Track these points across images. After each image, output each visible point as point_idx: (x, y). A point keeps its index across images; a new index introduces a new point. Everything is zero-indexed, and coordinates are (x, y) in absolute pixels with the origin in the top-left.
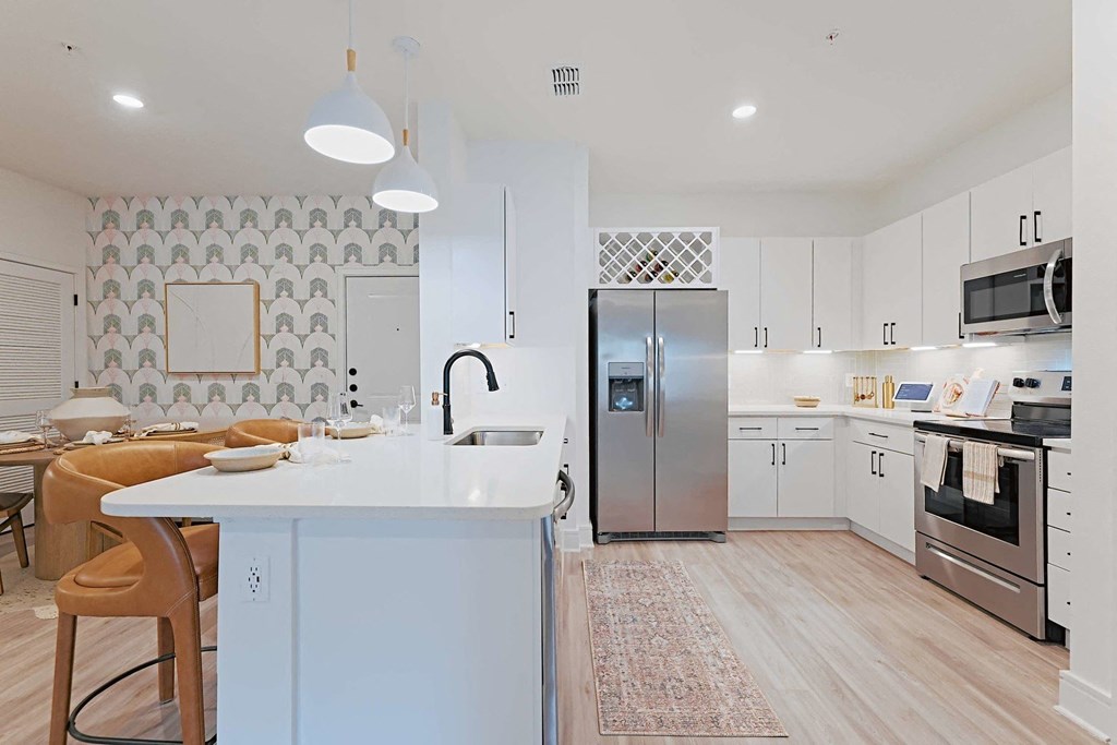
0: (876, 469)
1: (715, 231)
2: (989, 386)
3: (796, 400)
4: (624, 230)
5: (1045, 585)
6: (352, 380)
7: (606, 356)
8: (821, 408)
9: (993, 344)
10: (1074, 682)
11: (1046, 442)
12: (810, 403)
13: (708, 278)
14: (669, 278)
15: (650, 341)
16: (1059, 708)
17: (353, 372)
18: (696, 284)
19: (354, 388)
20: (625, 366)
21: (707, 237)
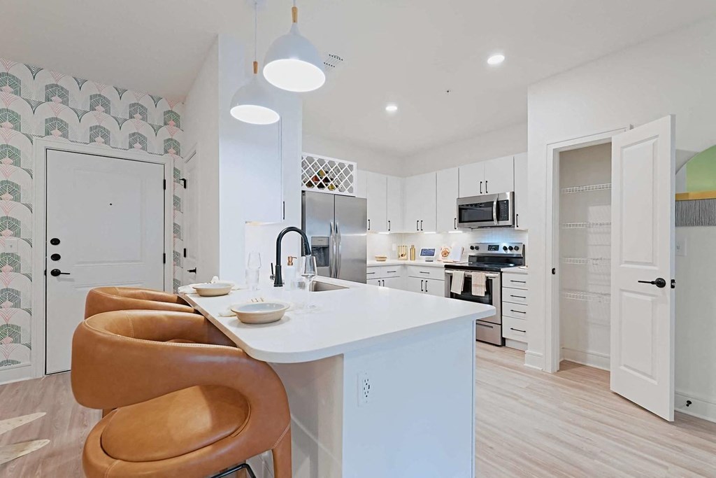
0: (424, 288)
1: (354, 164)
2: (461, 250)
3: (376, 257)
4: (311, 155)
5: (501, 325)
6: (53, 250)
7: (310, 233)
8: (388, 261)
9: (461, 232)
10: (532, 354)
11: (502, 270)
12: (383, 259)
13: (351, 190)
14: (332, 188)
15: (332, 223)
16: (525, 365)
17: (55, 242)
18: (346, 193)
19: (56, 257)
20: (318, 239)
21: (351, 166)
